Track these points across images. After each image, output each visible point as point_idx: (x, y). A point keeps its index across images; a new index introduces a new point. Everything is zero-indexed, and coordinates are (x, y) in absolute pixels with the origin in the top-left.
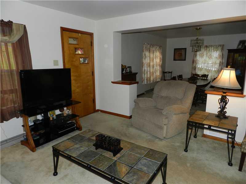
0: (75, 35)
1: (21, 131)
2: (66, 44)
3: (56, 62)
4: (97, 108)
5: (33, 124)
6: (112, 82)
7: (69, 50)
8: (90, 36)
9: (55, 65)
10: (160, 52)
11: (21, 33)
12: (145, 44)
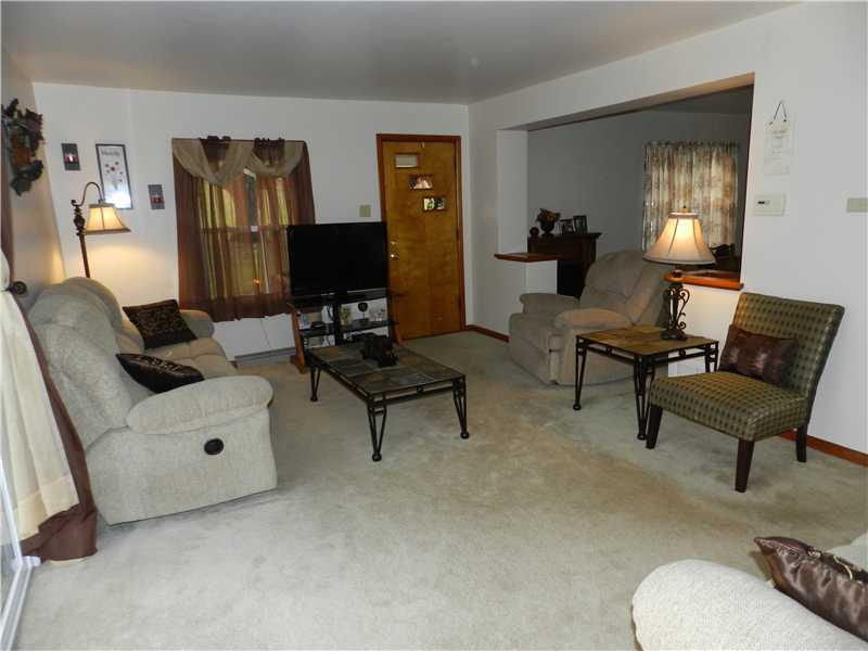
0: (410, 146)
1: (289, 341)
2: (387, 169)
3: (365, 210)
4: (470, 320)
5: (308, 327)
6: (496, 256)
7: (397, 183)
8: (452, 145)
9: (362, 215)
10: (725, 166)
11: (298, 157)
12: (650, 144)
